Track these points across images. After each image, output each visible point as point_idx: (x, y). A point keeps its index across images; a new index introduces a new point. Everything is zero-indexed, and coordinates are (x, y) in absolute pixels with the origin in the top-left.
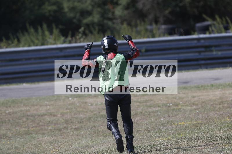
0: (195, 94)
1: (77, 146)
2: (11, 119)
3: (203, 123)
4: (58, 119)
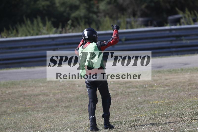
0: (167, 77)
1: (67, 121)
2: (10, 99)
3: (174, 102)
4: (51, 99)
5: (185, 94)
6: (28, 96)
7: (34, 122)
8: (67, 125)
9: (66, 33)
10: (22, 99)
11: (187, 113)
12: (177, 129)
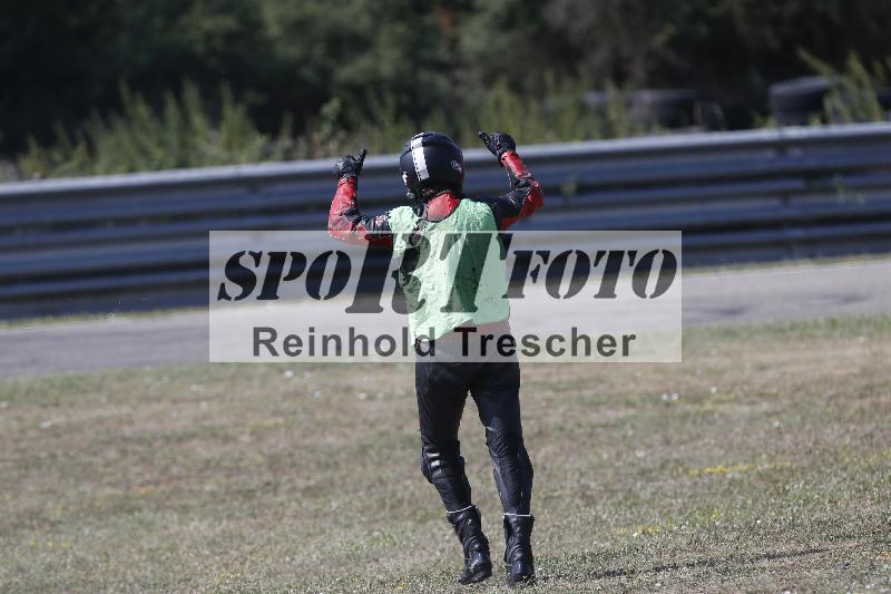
0: (766, 358)
1: (314, 556)
2: (59, 453)
3: (797, 469)
4: (242, 453)
5: (848, 432)
6: (140, 441)
7: (167, 558)
8: (316, 574)
9: (310, 156)
11: (854, 518)
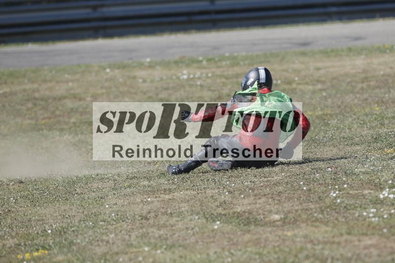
2: (7, 104)
3: (334, 114)
5: (356, 98)
10: (30, 105)
11: (359, 136)
12: (339, 168)
